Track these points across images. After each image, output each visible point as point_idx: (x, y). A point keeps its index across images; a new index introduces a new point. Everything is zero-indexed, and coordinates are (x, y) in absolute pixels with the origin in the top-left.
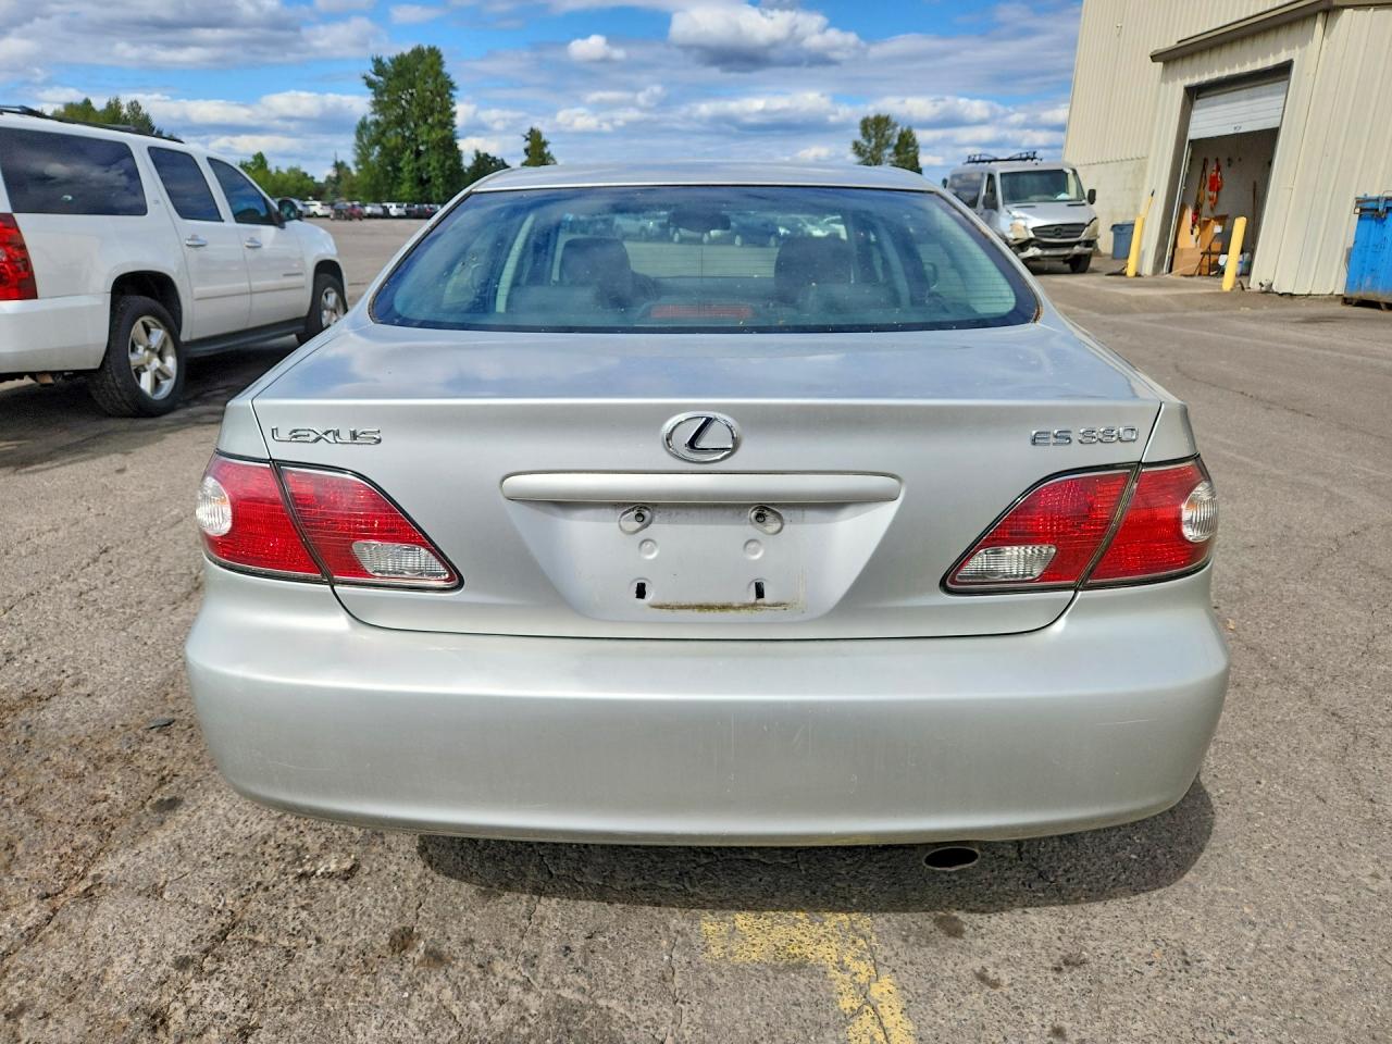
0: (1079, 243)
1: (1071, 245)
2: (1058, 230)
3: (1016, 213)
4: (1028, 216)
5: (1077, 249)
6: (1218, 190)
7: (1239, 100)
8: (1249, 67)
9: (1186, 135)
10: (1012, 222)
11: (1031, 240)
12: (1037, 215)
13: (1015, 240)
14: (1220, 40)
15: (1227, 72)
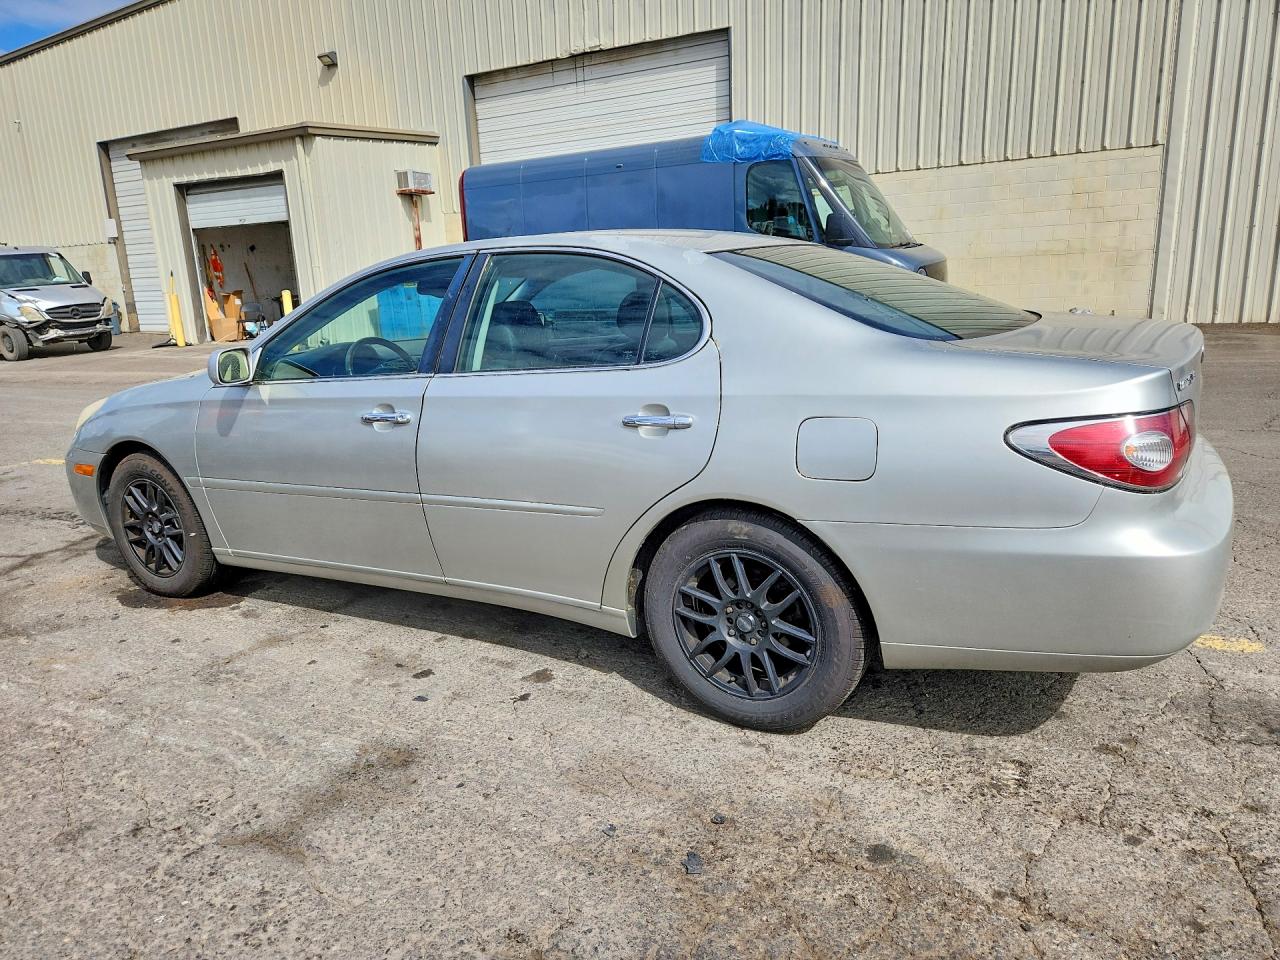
0: (99, 321)
1: (93, 324)
2: (76, 310)
3: (21, 296)
4: (37, 299)
5: (99, 328)
6: (221, 270)
7: (237, 198)
8: (238, 173)
9: (188, 225)
10: (19, 306)
11: (48, 322)
12: (46, 297)
13: (30, 323)
14: (203, 147)
15: (217, 175)
